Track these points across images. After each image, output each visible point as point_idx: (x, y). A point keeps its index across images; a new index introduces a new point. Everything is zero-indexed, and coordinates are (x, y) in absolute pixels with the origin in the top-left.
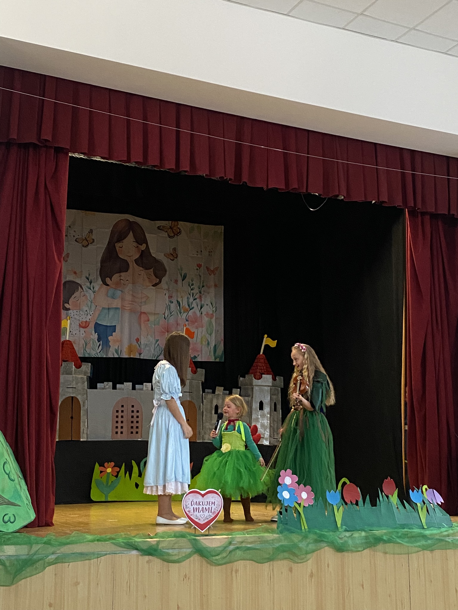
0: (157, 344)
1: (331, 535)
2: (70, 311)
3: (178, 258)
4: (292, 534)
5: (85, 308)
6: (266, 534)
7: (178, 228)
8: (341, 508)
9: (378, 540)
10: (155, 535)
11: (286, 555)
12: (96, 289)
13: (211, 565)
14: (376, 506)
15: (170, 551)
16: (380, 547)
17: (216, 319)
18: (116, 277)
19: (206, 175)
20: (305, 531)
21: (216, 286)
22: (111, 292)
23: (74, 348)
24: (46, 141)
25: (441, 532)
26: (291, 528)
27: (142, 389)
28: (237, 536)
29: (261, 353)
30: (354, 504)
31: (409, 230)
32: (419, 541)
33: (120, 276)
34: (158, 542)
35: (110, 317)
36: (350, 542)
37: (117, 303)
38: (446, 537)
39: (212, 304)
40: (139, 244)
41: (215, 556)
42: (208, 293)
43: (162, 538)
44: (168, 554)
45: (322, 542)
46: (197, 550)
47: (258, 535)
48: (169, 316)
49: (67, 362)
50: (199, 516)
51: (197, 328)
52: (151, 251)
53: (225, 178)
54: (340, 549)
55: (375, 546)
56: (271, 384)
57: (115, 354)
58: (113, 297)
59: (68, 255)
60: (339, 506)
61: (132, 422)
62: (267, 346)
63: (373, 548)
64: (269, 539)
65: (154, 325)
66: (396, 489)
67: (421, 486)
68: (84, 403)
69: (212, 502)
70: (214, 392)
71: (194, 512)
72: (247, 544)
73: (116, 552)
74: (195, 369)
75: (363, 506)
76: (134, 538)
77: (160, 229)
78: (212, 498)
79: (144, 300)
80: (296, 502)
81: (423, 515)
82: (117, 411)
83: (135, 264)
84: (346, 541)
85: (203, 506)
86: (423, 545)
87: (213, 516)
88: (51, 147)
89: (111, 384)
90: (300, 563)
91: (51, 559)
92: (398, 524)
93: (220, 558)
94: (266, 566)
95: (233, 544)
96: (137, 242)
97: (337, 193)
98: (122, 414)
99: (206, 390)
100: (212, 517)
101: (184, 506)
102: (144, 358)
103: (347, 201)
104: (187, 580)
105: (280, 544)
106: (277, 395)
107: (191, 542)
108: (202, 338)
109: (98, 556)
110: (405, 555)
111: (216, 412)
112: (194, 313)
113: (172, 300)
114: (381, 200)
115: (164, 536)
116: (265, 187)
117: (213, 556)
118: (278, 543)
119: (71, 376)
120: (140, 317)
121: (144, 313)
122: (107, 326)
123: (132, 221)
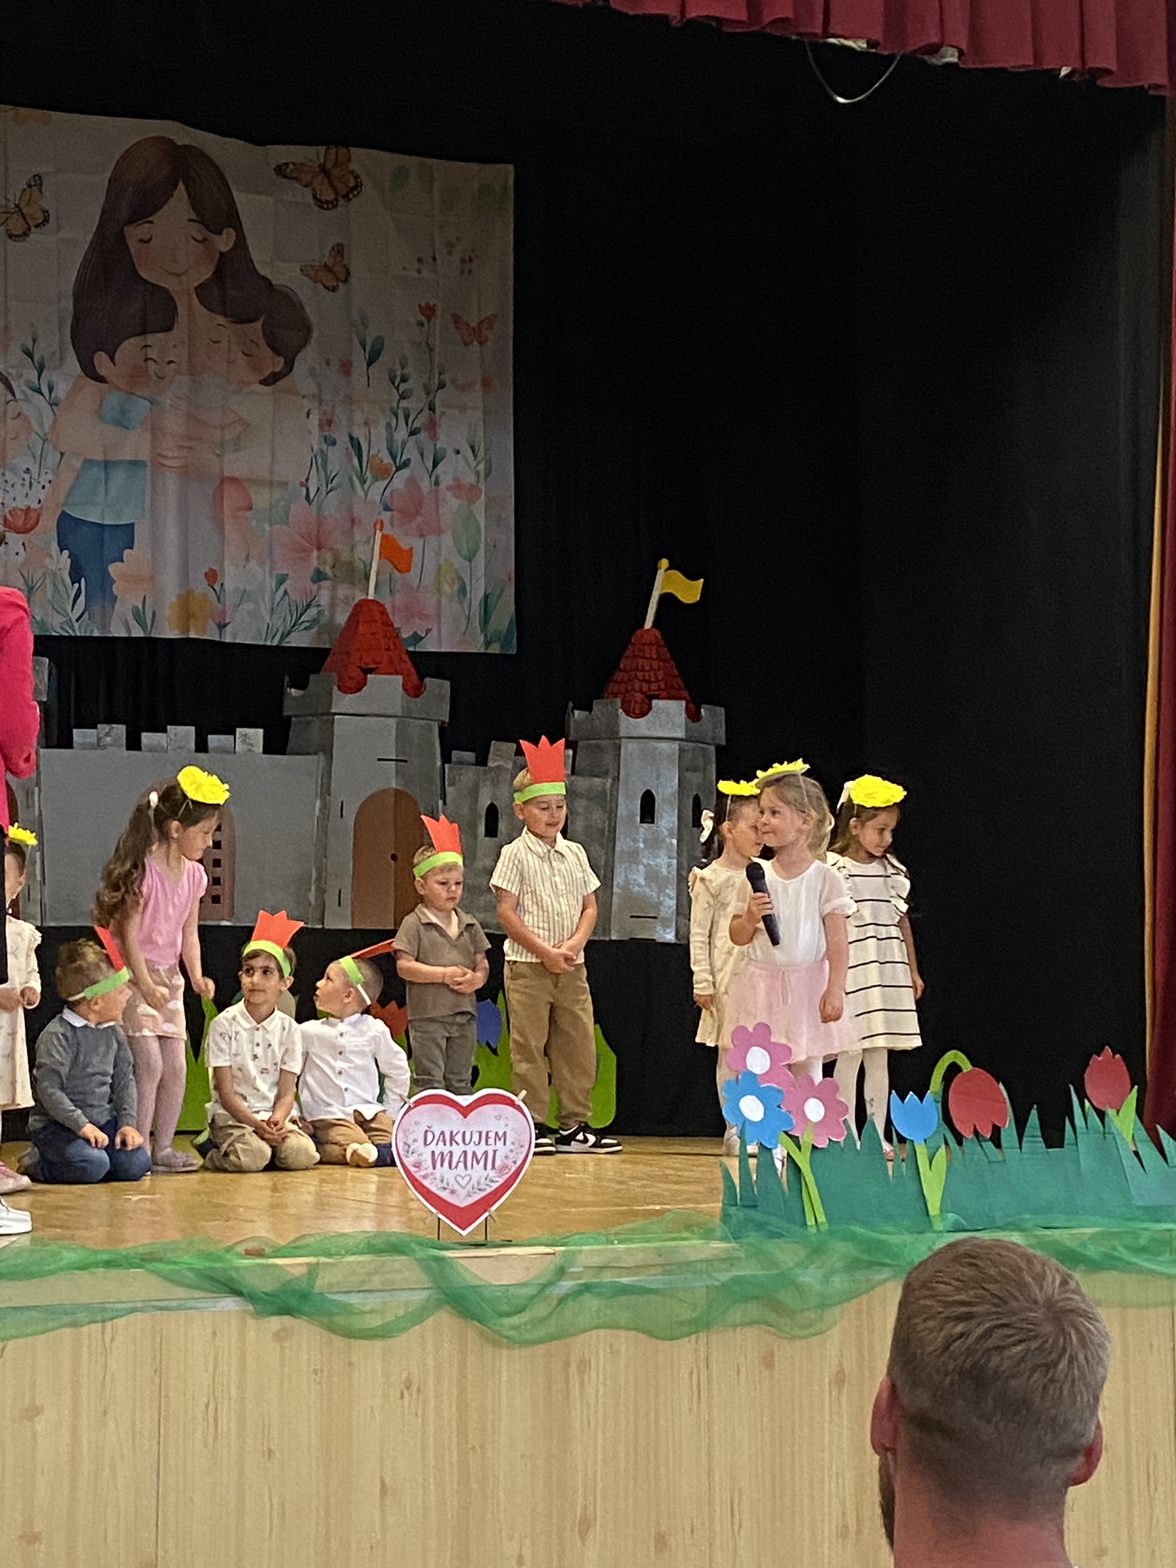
0: (281, 592)
3: (352, 280)
4: (776, 1240)
5: (24, 462)
6: (684, 1242)
7: (352, 172)
8: (942, 1155)
11: (753, 1310)
12: (62, 390)
13: (495, 1343)
14: (1062, 1147)
15: (354, 1300)
17: (489, 501)
18: (129, 348)
20: (818, 1231)
21: (486, 384)
26: (771, 1219)
27: (232, 750)
28: (584, 1248)
29: (648, 624)
30: (986, 1141)
33: (146, 346)
34: (313, 1269)
35: (113, 493)
37: (135, 445)
39: (473, 451)
40: (210, 231)
41: (508, 1315)
42: (463, 408)
43: (326, 1257)
44: (347, 1310)
45: (878, 1268)
46: (445, 1293)
47: (658, 1244)
48: (323, 489)
50: (452, 1181)
51: (422, 536)
52: (254, 258)
56: (681, 734)
57: (133, 623)
58: (122, 422)
60: (934, 1144)
62: (667, 599)
64: (694, 1259)
65: (271, 525)
66: (1132, 1087)
68: (29, 794)
69: (497, 1134)
70: (482, 761)
71: (434, 1168)
72: (620, 1276)
73: (165, 1303)
74: (415, 678)
75: (1017, 1145)
76: (228, 1256)
77: (285, 176)
78: (491, 1118)
79: (231, 434)
80: (786, 1133)
83: (195, 300)
85: (462, 1147)
87: (501, 1181)
89: (121, 730)
90: (805, 1337)
92: (1139, 1207)
93: (528, 1322)
94: (685, 1349)
95: (572, 1273)
96: (202, 222)
97: (935, 39)
99: (456, 754)
100: (495, 1186)
102: (237, 641)
103: (969, 67)
104: (414, 1396)
105: (735, 1273)
106: (705, 769)
107: (427, 1270)
108: (439, 569)
109: (103, 1314)
110: (1161, 1310)
111: (492, 831)
112: (412, 481)
113: (335, 436)
114: (1093, 63)
115: (333, 1250)
116: (672, 11)
117: (502, 1315)
118: (726, 1271)
120: (218, 496)
121: (233, 480)
122: (102, 526)
123: (184, 146)
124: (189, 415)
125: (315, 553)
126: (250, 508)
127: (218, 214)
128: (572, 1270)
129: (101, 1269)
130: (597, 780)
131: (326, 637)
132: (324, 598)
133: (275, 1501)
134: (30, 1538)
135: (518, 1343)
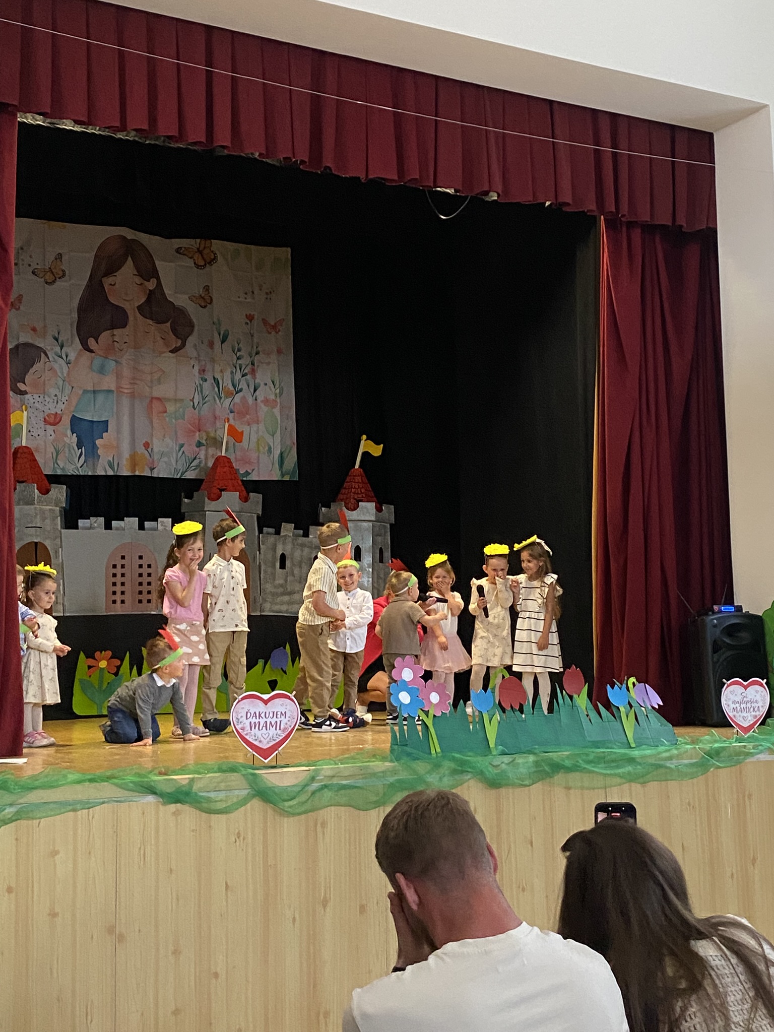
0: (181, 452)
1: (480, 762)
2: (27, 396)
4: (418, 762)
5: (53, 391)
6: (374, 764)
7: (212, 252)
8: (496, 718)
9: (557, 767)
12: (72, 357)
13: (281, 815)
15: (212, 795)
16: (559, 777)
17: (282, 407)
18: (105, 336)
19: (260, 155)
20: (437, 756)
21: (279, 352)
22: (98, 361)
23: (36, 460)
25: (659, 753)
26: (414, 751)
27: (156, 529)
28: (324, 767)
29: (357, 466)
30: (516, 711)
31: (606, 255)
32: (624, 767)
33: (113, 335)
34: (192, 780)
35: (97, 405)
36: (512, 771)
38: (666, 760)
39: (273, 383)
40: (145, 280)
41: (287, 800)
42: (269, 363)
43: (198, 774)
44: (209, 800)
45: (465, 774)
46: (255, 790)
47: (361, 764)
48: (201, 405)
49: (24, 484)
50: (260, 736)
51: (249, 425)
52: (166, 291)
53: (294, 160)
54: (494, 783)
55: (551, 777)
56: (373, 518)
57: (108, 468)
58: (102, 371)
59: (20, 298)
60: (493, 714)
61: (141, 584)
62: (366, 454)
63: (548, 780)
64: (377, 771)
66: (586, 684)
67: (626, 678)
68: (56, 552)
69: (281, 713)
70: (278, 532)
71: (251, 730)
72: (341, 780)
73: (119, 799)
74: (245, 493)
75: (532, 713)
76: (150, 776)
77: (180, 254)
78: (280, 705)
79: (156, 376)
80: (421, 709)
81: (629, 726)
82: (115, 566)
83: (137, 313)
84: (503, 771)
85: (266, 720)
86: (629, 773)
87: (284, 736)
89: (102, 520)
91: (9, 813)
92: (589, 741)
93: (297, 804)
94: (373, 815)
95: (318, 780)
96: (141, 276)
97: (486, 188)
98: (123, 571)
99: (265, 529)
100: (281, 738)
102: (160, 476)
103: (502, 201)
104: (242, 841)
105: (396, 778)
106: (385, 535)
107: (247, 779)
108: (258, 440)
109: (88, 805)
110: (600, 790)
111: (283, 566)
112: (244, 398)
113: (206, 377)
114: (560, 200)
115: (202, 770)
116: (363, 177)
117: (284, 801)
118: (392, 776)
119: (32, 507)
120: (150, 408)
121: (159, 399)
122: (92, 422)
123: (131, 239)
124: (135, 368)
125: (197, 434)
127: (148, 272)
128: (318, 778)
129: (88, 783)
131: (202, 473)
132: (202, 455)
133: (174, 894)
134: (54, 915)
135: (292, 814)
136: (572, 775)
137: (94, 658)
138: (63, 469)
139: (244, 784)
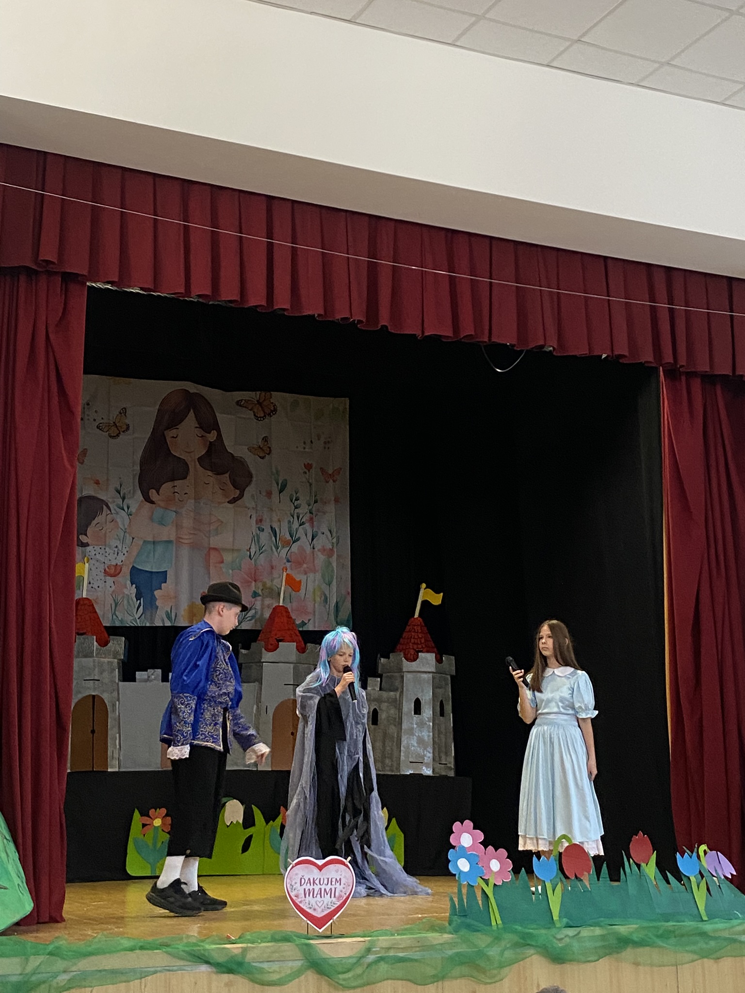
1: (542, 933)
2: (88, 549)
4: (475, 933)
5: (114, 543)
6: (431, 935)
7: (272, 403)
8: (559, 888)
9: (624, 942)
10: (239, 938)
11: (465, 970)
12: (133, 510)
13: (336, 988)
14: (620, 881)
15: (265, 966)
16: (629, 953)
17: (339, 556)
18: (166, 487)
19: (319, 315)
20: (497, 928)
21: (337, 501)
22: (158, 512)
23: (96, 612)
24: (48, 262)
25: (733, 927)
26: (473, 922)
28: (380, 938)
29: (417, 615)
31: (666, 404)
32: (695, 943)
33: (174, 486)
34: (245, 950)
35: (156, 556)
36: (576, 945)
38: (740, 934)
39: (331, 533)
40: (206, 432)
41: (344, 973)
42: (324, 513)
43: (251, 943)
44: (261, 971)
45: (528, 947)
46: (310, 962)
47: (417, 936)
48: (258, 553)
49: (84, 636)
50: (314, 904)
51: (306, 573)
52: (226, 443)
53: (351, 320)
54: (557, 958)
55: (618, 953)
56: (433, 670)
57: (166, 619)
58: (162, 523)
59: (85, 452)
60: (555, 883)
62: (425, 603)
63: (615, 956)
64: (435, 942)
65: (232, 570)
66: (654, 852)
67: (696, 846)
68: (114, 705)
69: (336, 879)
71: (305, 897)
72: (398, 952)
73: (171, 968)
74: (303, 646)
75: (596, 881)
76: (202, 944)
77: (241, 406)
78: (334, 871)
79: (214, 527)
80: (481, 877)
81: (700, 897)
83: (198, 465)
84: (568, 945)
86: (701, 949)
87: (339, 903)
88: (56, 273)
89: (159, 671)
90: (490, 983)
91: (62, 981)
92: (658, 914)
93: (353, 976)
95: (374, 951)
96: (201, 427)
97: (541, 343)
100: (337, 905)
101: (288, 886)
103: (559, 355)
105: (454, 951)
106: (446, 687)
107: (301, 950)
108: (314, 590)
109: (141, 974)
110: (670, 967)
112: (301, 548)
113: (263, 527)
114: (616, 353)
115: (255, 939)
116: (418, 333)
117: (339, 973)
118: (451, 949)
119: (91, 659)
120: (208, 557)
121: (216, 549)
122: (151, 572)
123: (193, 393)
124: (195, 519)
125: (254, 582)
126: (222, 562)
127: (209, 424)
128: (374, 949)
129: (139, 951)
130: (392, 693)
131: (259, 624)
132: (258, 605)
135: (347, 987)
136: (640, 950)
137: (149, 817)
138: (121, 621)
139: (299, 955)
